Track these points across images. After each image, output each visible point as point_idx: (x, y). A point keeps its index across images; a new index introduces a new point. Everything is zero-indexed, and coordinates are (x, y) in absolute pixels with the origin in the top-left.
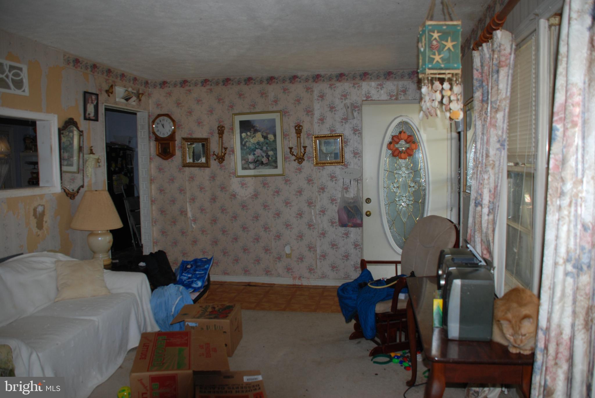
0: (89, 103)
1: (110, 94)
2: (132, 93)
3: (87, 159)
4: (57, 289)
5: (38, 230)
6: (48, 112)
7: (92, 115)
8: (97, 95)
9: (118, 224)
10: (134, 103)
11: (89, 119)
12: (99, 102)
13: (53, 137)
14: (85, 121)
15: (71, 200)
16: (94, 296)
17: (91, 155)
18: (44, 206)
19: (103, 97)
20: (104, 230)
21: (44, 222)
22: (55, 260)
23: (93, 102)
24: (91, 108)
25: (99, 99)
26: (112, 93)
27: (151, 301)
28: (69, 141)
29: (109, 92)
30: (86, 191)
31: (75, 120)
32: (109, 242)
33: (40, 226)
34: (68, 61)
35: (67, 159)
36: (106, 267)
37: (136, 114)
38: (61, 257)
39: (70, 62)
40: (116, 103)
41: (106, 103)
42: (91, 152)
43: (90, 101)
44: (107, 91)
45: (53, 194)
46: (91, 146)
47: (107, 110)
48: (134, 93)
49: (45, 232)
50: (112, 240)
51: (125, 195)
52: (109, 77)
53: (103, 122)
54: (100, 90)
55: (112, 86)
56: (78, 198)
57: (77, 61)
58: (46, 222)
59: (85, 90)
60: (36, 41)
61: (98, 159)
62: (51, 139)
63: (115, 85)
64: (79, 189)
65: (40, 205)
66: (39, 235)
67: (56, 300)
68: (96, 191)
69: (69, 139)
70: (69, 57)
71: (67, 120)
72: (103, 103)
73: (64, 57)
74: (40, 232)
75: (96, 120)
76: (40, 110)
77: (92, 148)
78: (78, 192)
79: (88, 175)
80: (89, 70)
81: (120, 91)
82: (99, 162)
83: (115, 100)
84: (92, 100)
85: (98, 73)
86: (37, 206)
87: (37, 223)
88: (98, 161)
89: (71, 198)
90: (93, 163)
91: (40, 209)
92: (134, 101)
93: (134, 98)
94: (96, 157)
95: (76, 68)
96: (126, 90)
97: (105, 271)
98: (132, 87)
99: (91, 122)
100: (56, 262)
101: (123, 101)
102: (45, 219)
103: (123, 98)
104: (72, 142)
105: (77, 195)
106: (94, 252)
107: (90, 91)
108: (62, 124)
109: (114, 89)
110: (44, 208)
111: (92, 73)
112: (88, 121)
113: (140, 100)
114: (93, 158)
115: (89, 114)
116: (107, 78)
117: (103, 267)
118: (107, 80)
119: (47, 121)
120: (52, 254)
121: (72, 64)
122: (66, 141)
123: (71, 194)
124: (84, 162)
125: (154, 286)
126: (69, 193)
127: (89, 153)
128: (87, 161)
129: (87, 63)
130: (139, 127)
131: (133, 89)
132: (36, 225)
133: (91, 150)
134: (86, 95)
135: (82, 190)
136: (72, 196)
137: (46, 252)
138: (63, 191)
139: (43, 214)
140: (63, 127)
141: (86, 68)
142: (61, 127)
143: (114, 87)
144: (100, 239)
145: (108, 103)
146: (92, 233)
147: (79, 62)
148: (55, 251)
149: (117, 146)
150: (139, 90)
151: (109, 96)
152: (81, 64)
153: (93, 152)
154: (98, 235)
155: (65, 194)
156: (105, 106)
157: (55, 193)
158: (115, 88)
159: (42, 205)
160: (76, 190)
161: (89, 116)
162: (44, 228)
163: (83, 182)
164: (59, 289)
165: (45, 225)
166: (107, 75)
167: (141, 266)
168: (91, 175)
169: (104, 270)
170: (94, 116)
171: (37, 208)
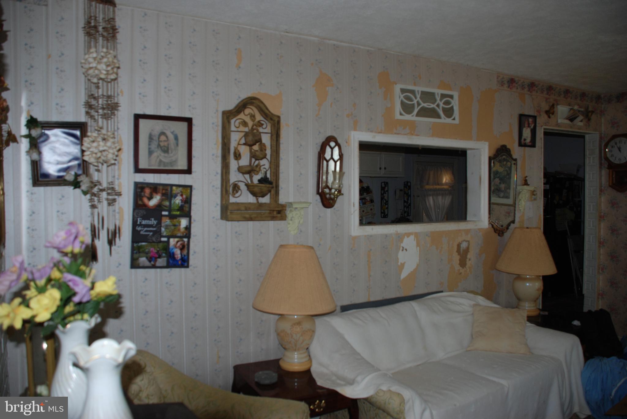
0: (525, 127)
1: (551, 115)
2: (579, 111)
3: (521, 191)
4: (472, 336)
5: (461, 268)
6: (479, 139)
7: (528, 140)
8: (534, 118)
9: (550, 269)
10: (581, 124)
11: (525, 145)
12: (537, 125)
13: (482, 167)
14: (520, 147)
15: (499, 238)
16: (511, 353)
17: (525, 186)
18: (469, 241)
19: (542, 119)
20: (532, 275)
21: (468, 260)
22: (473, 303)
23: (530, 125)
24: (527, 133)
25: (537, 122)
26: (553, 114)
27: (582, 373)
28: (506, 171)
29: (550, 112)
30: (516, 228)
31: (508, 147)
32: (538, 290)
33: (463, 264)
34: (502, 82)
35: (503, 191)
36: (531, 319)
37: (583, 137)
38: (481, 300)
39: (504, 84)
40: (558, 125)
41: (546, 125)
42: (525, 183)
43: (526, 125)
44: (547, 112)
45: (479, 229)
46: (526, 175)
47: (546, 134)
48: (582, 111)
49: (468, 270)
50: (542, 288)
51: (568, 233)
52: (549, 95)
53: (541, 148)
54: (539, 111)
55: (553, 105)
56: (507, 235)
57: (512, 81)
58: (470, 260)
59: (521, 113)
60: (468, 65)
61: (534, 191)
62: (480, 169)
63: (558, 104)
64: (509, 225)
65: (464, 240)
66: (461, 273)
67: (469, 349)
68: (527, 228)
69: (507, 169)
70: (503, 78)
71: (499, 147)
72: (542, 126)
73: (497, 78)
74: (462, 271)
75: (533, 144)
76: (470, 138)
77: (527, 178)
78: (507, 228)
79: (520, 209)
80: (526, 89)
81: (562, 110)
82: (534, 195)
83: (557, 121)
84: (529, 124)
85: (537, 92)
86: (461, 241)
87: (460, 260)
88: (533, 193)
89: (499, 235)
90: (527, 196)
91: (464, 245)
92: (581, 121)
93: (581, 117)
94: (531, 188)
95: (511, 89)
96: (571, 109)
97: (529, 324)
98: (578, 105)
99: (527, 149)
100: (475, 305)
101: (567, 122)
102: (468, 256)
103: (567, 119)
104: (509, 172)
105: (506, 231)
106: (519, 299)
107: (526, 113)
108: (493, 152)
109: (555, 109)
110: (469, 245)
111: (529, 93)
112: (523, 148)
113: (589, 120)
114: (527, 190)
115: (525, 140)
116: (547, 96)
117: (526, 319)
118: (547, 99)
119: (477, 149)
120: (472, 295)
121: (506, 85)
122: (504, 171)
123: (500, 231)
124: (517, 194)
125: (588, 355)
126: (497, 230)
127: (524, 184)
128: (520, 193)
129: (524, 82)
130: (587, 153)
131: (580, 107)
132: (458, 262)
133: (526, 181)
134: (522, 119)
135: (512, 225)
136: (501, 233)
137: (465, 293)
138: (491, 226)
139: (467, 250)
140: (495, 155)
141: (523, 88)
142: (492, 155)
143: (555, 106)
144: (528, 284)
145: (548, 126)
146: (519, 277)
147: (515, 82)
148: (475, 293)
149: (562, 176)
150: (588, 108)
151: (549, 117)
152: (517, 83)
153: (527, 182)
154: (526, 279)
155: (492, 229)
156: (545, 129)
157: (481, 229)
158: (557, 107)
159: (466, 241)
160: (505, 226)
161: (525, 142)
162: (467, 266)
163: (515, 217)
164: (474, 337)
165: (468, 263)
166: (547, 94)
167: (575, 325)
168: (524, 209)
169: (527, 322)
170: (530, 142)
171: (461, 244)
